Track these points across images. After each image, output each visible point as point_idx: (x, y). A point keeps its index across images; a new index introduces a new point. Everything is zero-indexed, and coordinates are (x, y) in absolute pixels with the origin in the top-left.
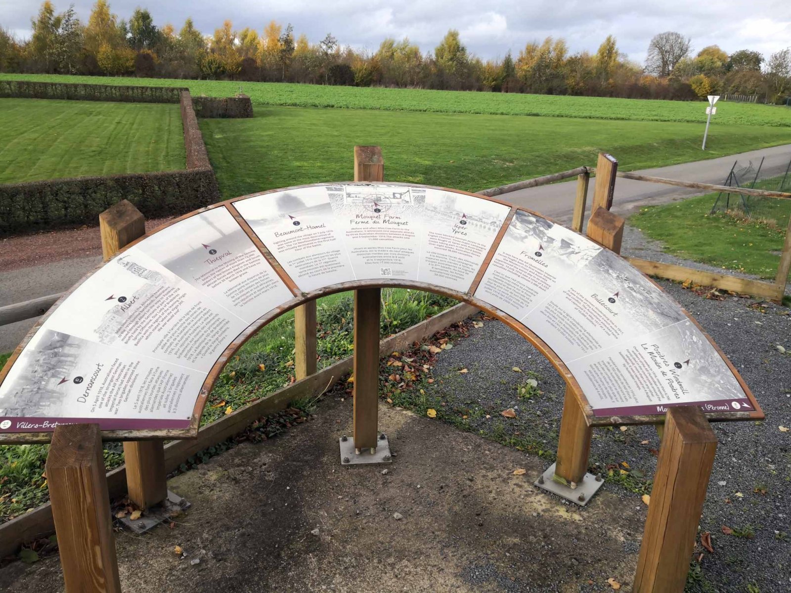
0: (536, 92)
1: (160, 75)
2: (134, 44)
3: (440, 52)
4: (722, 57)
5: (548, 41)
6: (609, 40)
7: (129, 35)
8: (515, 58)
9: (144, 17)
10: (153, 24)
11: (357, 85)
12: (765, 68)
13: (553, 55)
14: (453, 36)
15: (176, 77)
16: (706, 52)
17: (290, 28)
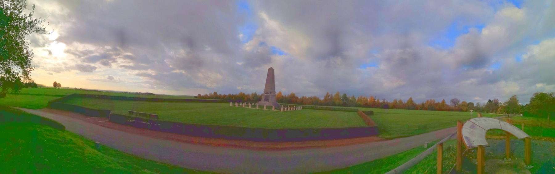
0: (429, 110)
1: (347, 106)
2: (343, 100)
3: (408, 102)
4: (466, 103)
5: (431, 100)
6: (443, 100)
7: (342, 98)
8: (424, 103)
9: (345, 95)
10: (347, 96)
11: (390, 109)
12: (475, 105)
13: (432, 102)
14: (411, 98)
15: (351, 107)
16: (463, 102)
17: (376, 97)
